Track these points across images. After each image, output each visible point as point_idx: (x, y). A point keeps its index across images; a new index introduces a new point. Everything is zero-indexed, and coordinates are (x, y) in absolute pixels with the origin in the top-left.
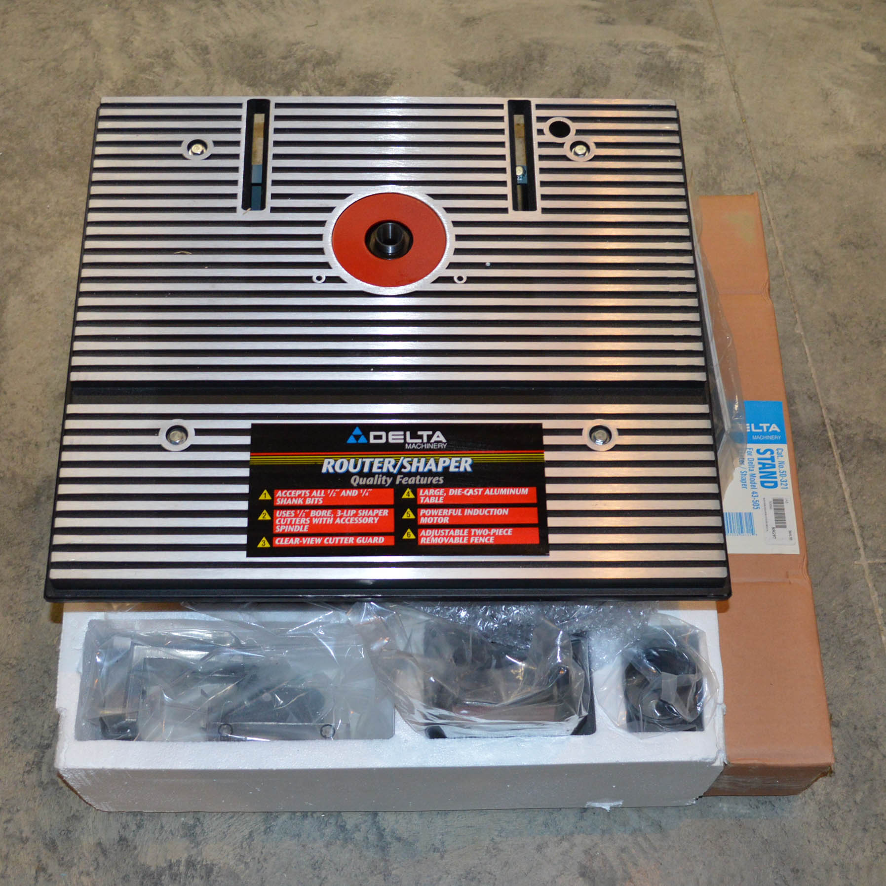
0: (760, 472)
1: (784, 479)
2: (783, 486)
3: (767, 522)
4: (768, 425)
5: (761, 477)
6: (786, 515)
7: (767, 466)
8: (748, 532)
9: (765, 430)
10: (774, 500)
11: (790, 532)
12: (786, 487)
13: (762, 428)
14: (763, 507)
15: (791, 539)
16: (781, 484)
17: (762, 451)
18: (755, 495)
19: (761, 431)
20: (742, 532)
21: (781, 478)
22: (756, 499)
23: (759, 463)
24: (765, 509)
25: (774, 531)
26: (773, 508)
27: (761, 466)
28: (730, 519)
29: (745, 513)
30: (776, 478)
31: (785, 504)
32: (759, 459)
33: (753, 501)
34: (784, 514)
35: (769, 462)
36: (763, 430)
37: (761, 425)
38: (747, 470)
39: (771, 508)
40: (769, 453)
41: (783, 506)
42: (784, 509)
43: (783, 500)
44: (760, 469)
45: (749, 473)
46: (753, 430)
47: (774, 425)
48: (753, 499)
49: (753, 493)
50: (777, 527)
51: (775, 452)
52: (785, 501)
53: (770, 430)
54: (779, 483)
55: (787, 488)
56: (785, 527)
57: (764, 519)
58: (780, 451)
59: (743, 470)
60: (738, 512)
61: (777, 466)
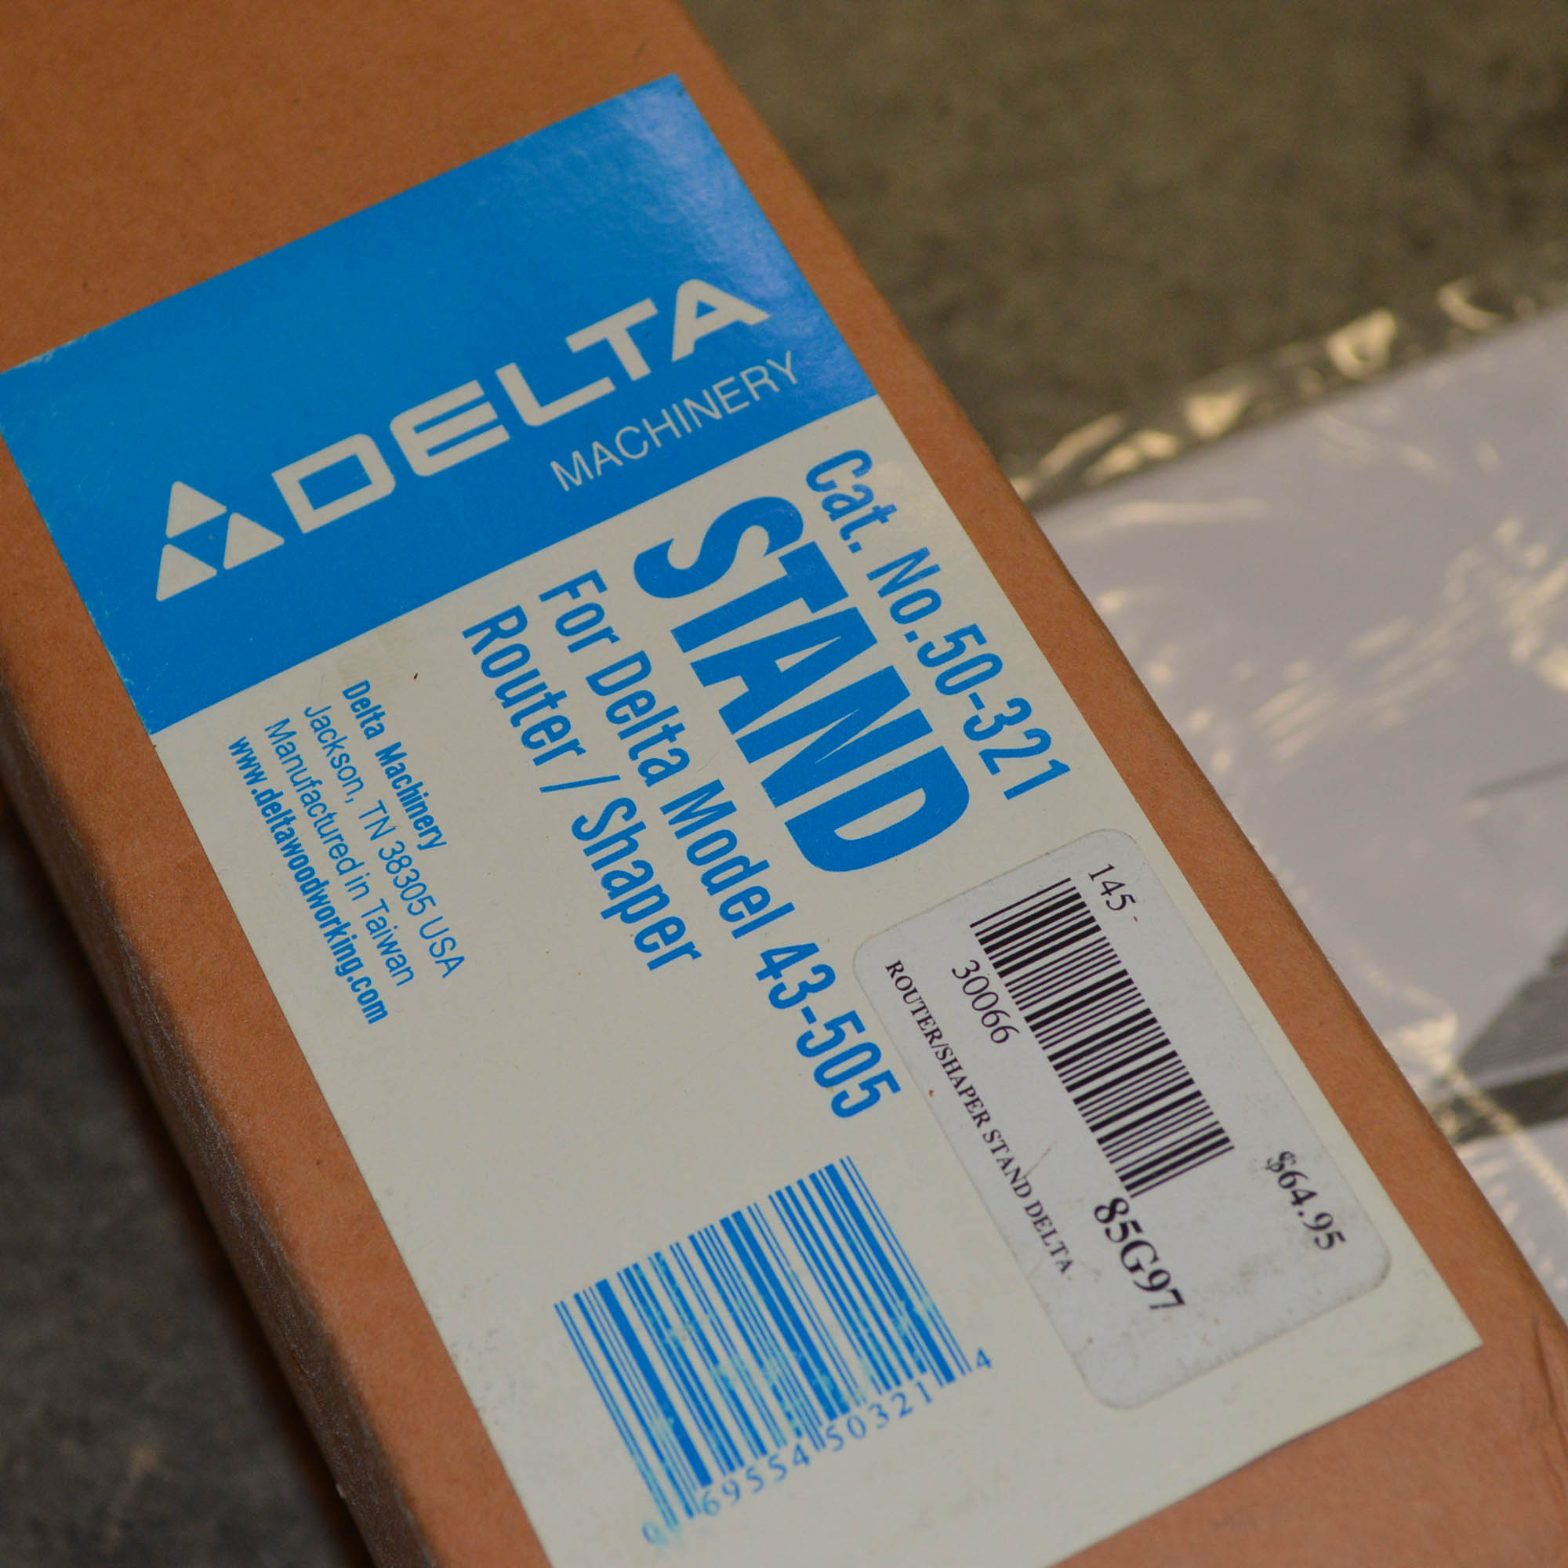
0: (754, 748)
1: (995, 696)
2: (1015, 771)
3: (1020, 1185)
4: (644, 310)
5: (780, 788)
6: (1168, 1022)
7: (785, 663)
8: (886, 1378)
9: (636, 367)
10: (990, 941)
11: (1284, 1170)
12: (1038, 764)
13: (602, 359)
14: (926, 1055)
15: (1325, 1231)
16: (988, 757)
17: (682, 557)
18: (794, 976)
19: (603, 387)
20: (834, 1404)
21: (960, 707)
22: (828, 1006)
23: (710, 672)
24: (950, 1065)
25: (1130, 1240)
26: (1016, 1018)
27: (734, 688)
28: (660, 1327)
29: (784, 1200)
30: (916, 725)
31: (1113, 926)
32: (689, 635)
33: (802, 1045)
34: (1146, 1020)
35: (795, 614)
36: (617, 372)
37: (578, 341)
38: (632, 785)
39: (1001, 1032)
40: (755, 538)
41: (1106, 953)
42: (1122, 981)
43: (1073, 902)
44: (734, 715)
45: (651, 801)
46: (534, 414)
47: (691, 293)
48: (792, 1021)
49: (772, 969)
50: (1138, 1179)
51: (808, 504)
52: (1092, 895)
53: (682, 347)
54: (966, 758)
55: (1058, 769)
56: (1215, 1142)
57: (987, 1165)
58: (844, 479)
59: (591, 803)
60: (711, 1216)
61: (875, 613)
